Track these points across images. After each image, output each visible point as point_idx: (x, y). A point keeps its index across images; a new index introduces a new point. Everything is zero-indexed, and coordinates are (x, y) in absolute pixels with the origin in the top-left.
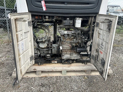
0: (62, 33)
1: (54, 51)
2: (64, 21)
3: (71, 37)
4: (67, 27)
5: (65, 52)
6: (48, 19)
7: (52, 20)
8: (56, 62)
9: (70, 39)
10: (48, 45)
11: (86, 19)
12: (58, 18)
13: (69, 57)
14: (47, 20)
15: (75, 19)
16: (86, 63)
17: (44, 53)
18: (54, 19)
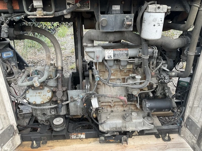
0: (97, 58)
1: (76, 109)
2: (103, 18)
3: (126, 66)
4: (112, 38)
5: (109, 109)
6: (44, 9)
7: (60, 13)
8: (83, 136)
9: (121, 71)
10: (54, 93)
11: (179, 9)
12: (78, 5)
13: (119, 126)
14: (39, 14)
15: (144, 7)
16: (167, 138)
17: (44, 114)
18: (65, 12)
